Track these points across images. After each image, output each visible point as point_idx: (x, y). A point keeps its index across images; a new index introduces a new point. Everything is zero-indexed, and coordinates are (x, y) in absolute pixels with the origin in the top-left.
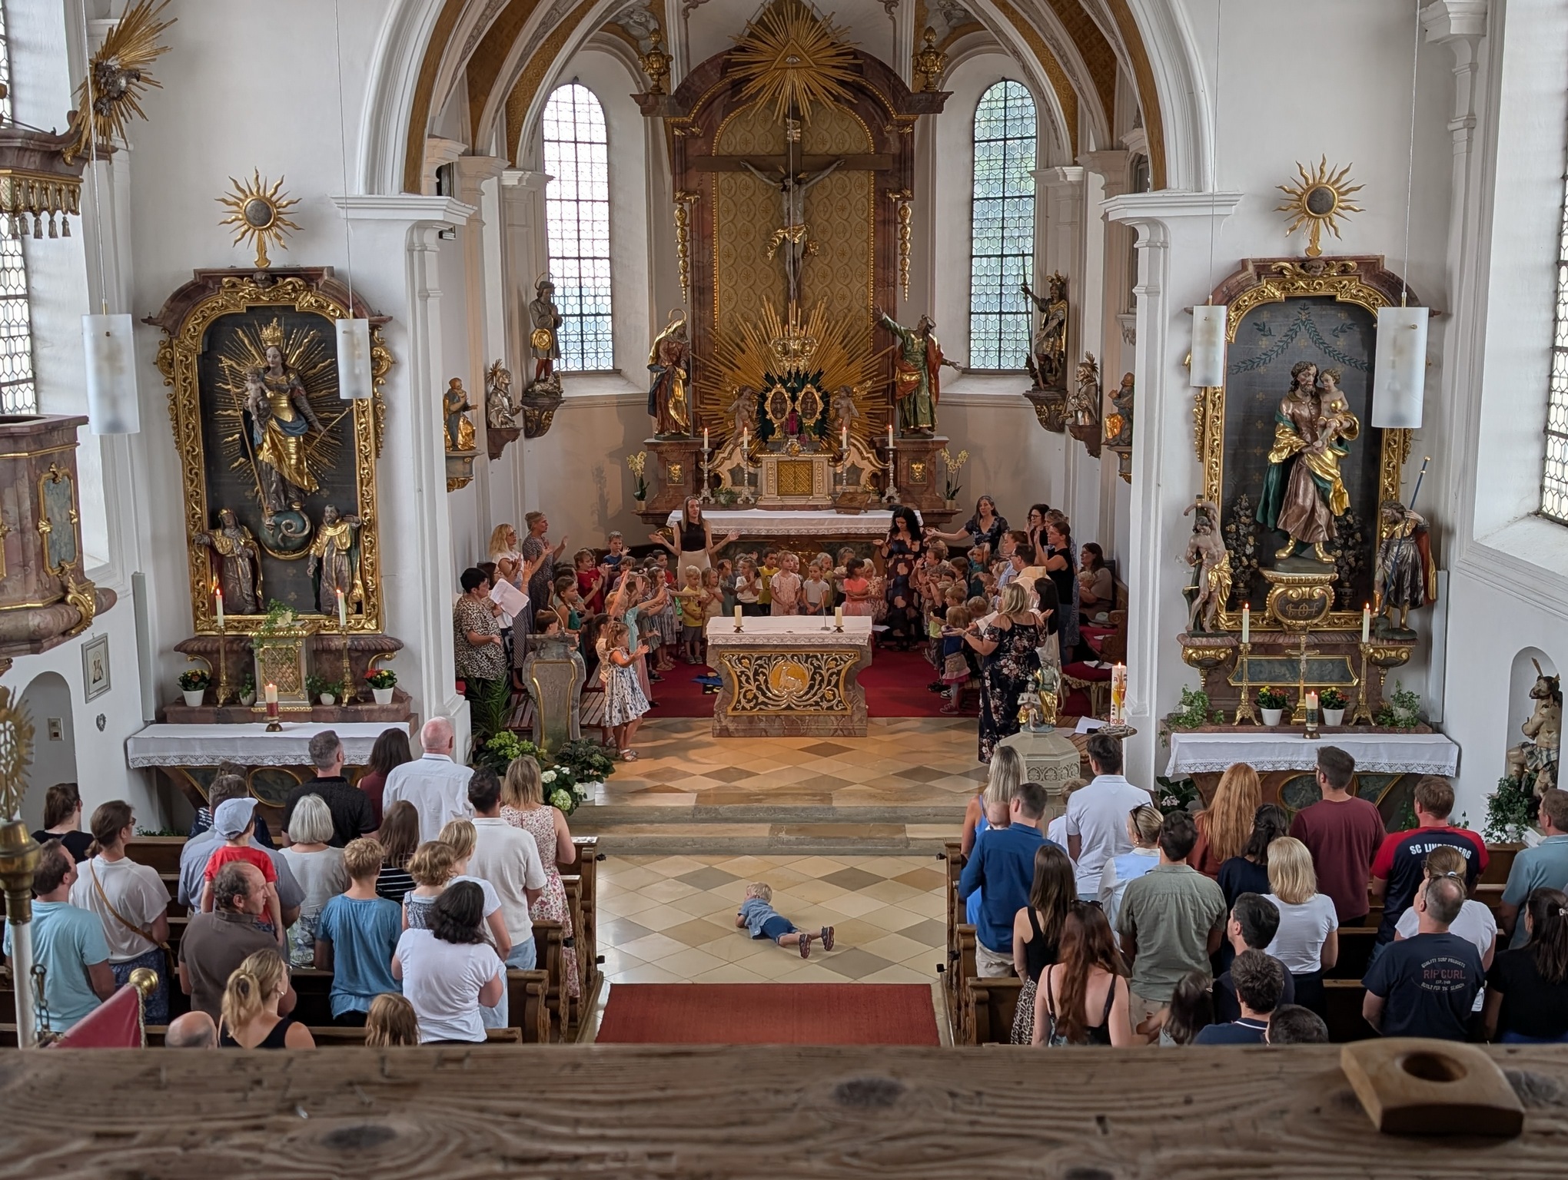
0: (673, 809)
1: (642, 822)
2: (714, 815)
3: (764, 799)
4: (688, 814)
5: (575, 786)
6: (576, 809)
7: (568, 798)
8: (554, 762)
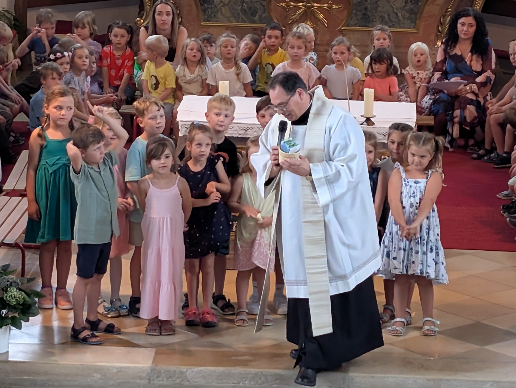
2: (178, 381)
3: (251, 361)
4: (141, 378)
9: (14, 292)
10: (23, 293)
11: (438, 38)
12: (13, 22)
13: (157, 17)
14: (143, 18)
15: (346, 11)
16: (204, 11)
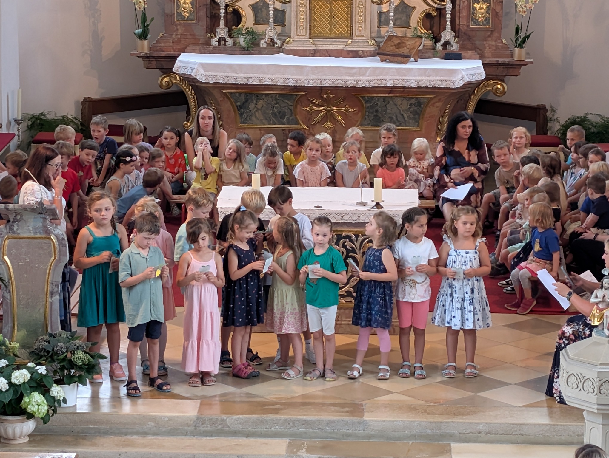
0: (171, 419)
1: (132, 434)
2: (220, 427)
3: (281, 409)
4: (188, 426)
5: (53, 389)
6: (53, 415)
7: (44, 403)
8: (29, 359)
9: (80, 354)
10: (88, 355)
11: (437, 134)
12: (80, 128)
13: (201, 121)
14: (190, 121)
15: (360, 114)
16: (241, 115)
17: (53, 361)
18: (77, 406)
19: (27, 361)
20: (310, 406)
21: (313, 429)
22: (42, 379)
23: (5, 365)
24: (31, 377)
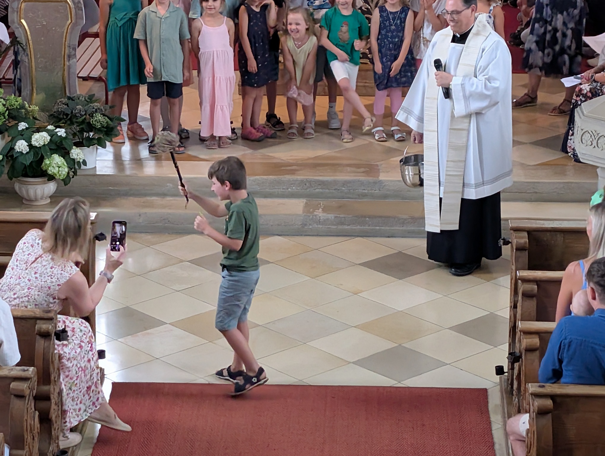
1: (152, 195)
3: (298, 170)
5: (72, 151)
6: (73, 177)
7: (65, 165)
8: (48, 122)
9: (99, 117)
10: (106, 118)
17: (72, 123)
18: (97, 168)
19: (47, 124)
20: (326, 167)
21: (329, 189)
22: (61, 142)
23: (25, 128)
24: (51, 140)
